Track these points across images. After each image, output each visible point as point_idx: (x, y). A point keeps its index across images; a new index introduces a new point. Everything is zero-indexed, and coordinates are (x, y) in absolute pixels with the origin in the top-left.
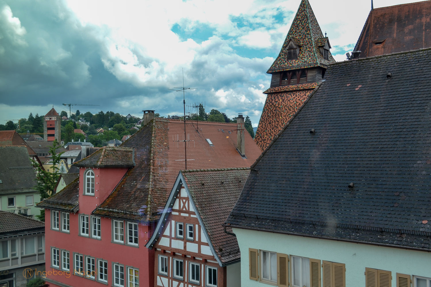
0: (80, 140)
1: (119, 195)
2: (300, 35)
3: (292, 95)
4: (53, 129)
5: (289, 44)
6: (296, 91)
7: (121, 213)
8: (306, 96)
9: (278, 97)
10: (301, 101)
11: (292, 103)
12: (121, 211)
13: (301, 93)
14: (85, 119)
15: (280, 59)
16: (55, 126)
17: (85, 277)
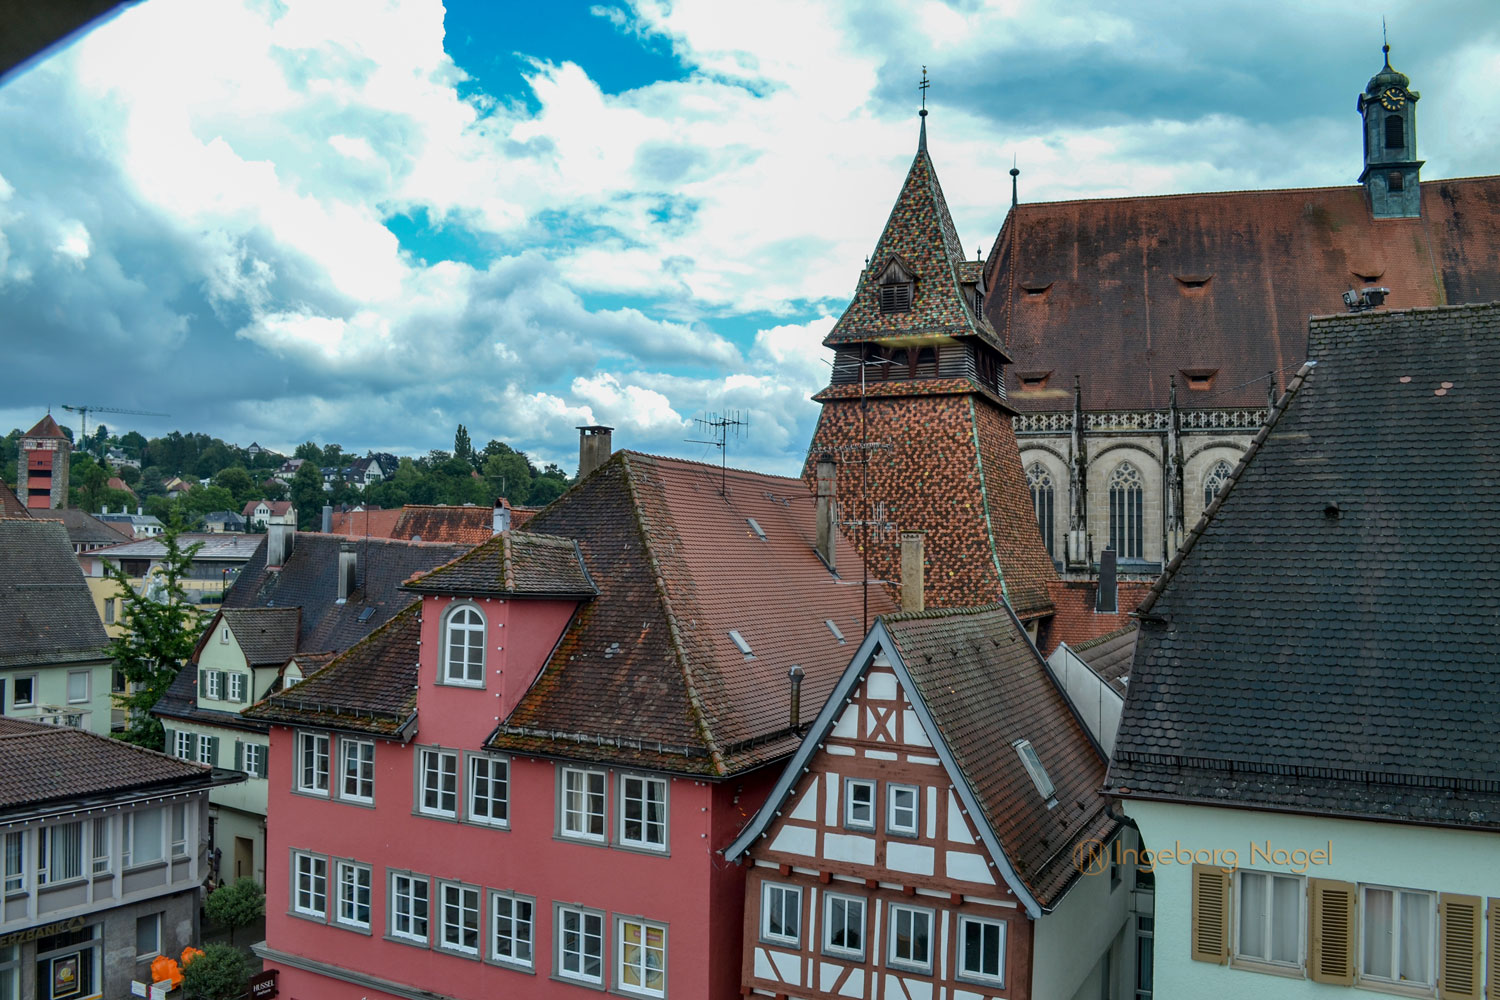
0: (125, 509)
1: (567, 688)
2: (914, 250)
3: (897, 409)
4: (47, 474)
5: (889, 271)
6: (909, 397)
7: (603, 748)
8: (936, 412)
9: (855, 411)
10: (923, 425)
11: (895, 430)
12: (606, 738)
13: (921, 405)
14: (125, 452)
15: (859, 309)
16: (51, 466)
17: (435, 949)
